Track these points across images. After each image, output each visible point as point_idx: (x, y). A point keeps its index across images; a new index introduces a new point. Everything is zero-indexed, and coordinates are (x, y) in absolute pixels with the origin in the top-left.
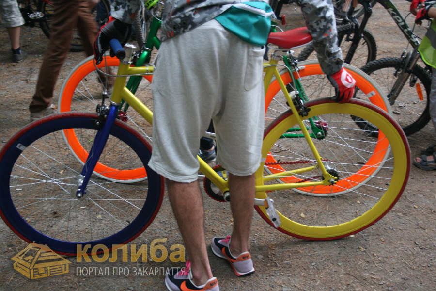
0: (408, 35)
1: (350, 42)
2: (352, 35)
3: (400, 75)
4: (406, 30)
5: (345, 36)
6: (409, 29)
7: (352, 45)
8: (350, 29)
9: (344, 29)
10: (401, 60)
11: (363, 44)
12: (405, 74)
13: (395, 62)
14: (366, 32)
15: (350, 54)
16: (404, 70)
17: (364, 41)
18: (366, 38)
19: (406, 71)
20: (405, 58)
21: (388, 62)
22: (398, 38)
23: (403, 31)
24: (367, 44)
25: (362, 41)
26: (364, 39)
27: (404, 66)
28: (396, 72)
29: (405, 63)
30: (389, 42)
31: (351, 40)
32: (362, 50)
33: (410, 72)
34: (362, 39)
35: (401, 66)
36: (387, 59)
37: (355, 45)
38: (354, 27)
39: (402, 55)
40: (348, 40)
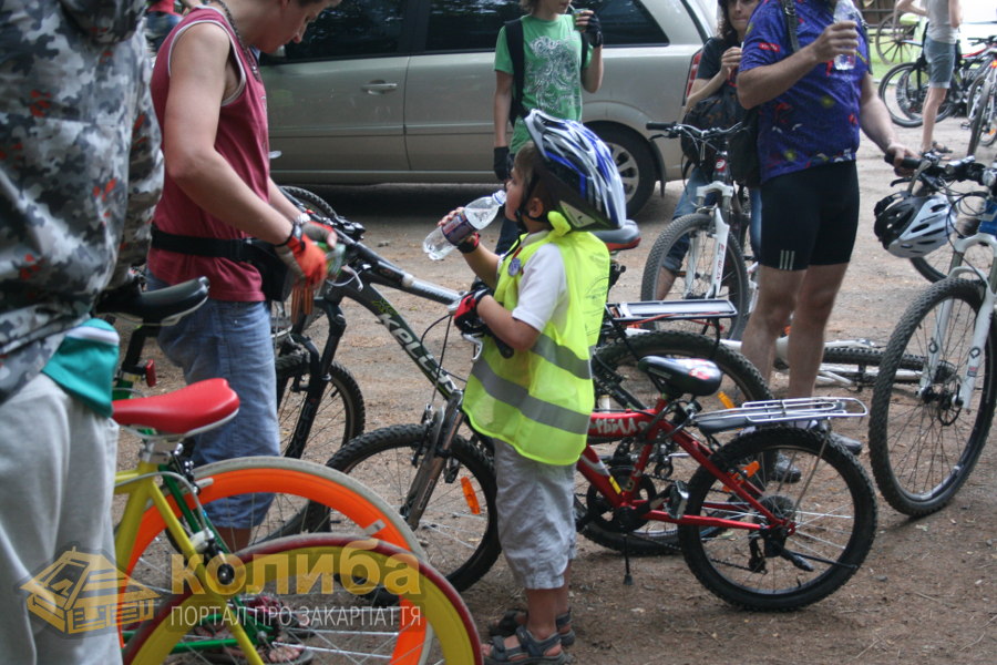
0: (428, 369)
1: (302, 392)
2: (306, 379)
3: (425, 463)
4: (423, 360)
5: (291, 381)
6: (430, 357)
7: (308, 400)
8: (299, 364)
9: (287, 365)
10: (425, 428)
11: (333, 395)
12: (437, 459)
13: (411, 434)
14: (336, 368)
15: (304, 421)
16: (432, 451)
17: (335, 389)
18: (337, 382)
19: (437, 454)
20: (432, 424)
21: (396, 436)
22: (395, 371)
23: (416, 361)
24: (342, 395)
25: (330, 389)
26: (334, 385)
27: (430, 442)
28: (416, 457)
29: (432, 436)
30: (379, 381)
31: (304, 389)
32: (332, 409)
33: (445, 456)
34: (329, 385)
35: (426, 443)
36: (392, 429)
37: (314, 400)
38: (308, 360)
39: (424, 418)
40: (296, 388)
